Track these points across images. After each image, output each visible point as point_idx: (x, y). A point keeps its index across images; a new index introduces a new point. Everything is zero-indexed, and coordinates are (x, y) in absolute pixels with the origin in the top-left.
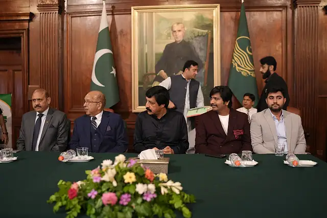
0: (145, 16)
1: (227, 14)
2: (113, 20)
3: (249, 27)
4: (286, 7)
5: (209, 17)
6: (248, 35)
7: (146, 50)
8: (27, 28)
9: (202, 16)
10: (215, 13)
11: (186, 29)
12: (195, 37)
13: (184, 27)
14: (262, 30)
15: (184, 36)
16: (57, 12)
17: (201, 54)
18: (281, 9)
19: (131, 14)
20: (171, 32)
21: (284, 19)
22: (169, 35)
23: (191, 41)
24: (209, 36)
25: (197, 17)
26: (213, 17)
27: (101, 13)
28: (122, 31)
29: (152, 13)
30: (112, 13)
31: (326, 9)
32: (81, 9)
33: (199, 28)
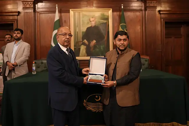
0: (77, 14)
1: (115, 13)
2: (61, 15)
4: (142, 10)
5: (107, 14)
6: (125, 23)
7: (77, 30)
8: (16, 19)
9: (103, 14)
10: (110, 12)
11: (96, 20)
12: (101, 24)
14: (131, 20)
15: (95, 23)
16: (33, 11)
18: (139, 11)
19: (69, 13)
20: (89, 21)
21: (141, 15)
22: (88, 23)
23: (98, 26)
24: (107, 23)
25: (101, 14)
26: (109, 14)
27: (55, 12)
28: (65, 21)
29: (80, 12)
30: (60, 12)
31: (159, 11)
32: (44, 10)
33: (103, 20)
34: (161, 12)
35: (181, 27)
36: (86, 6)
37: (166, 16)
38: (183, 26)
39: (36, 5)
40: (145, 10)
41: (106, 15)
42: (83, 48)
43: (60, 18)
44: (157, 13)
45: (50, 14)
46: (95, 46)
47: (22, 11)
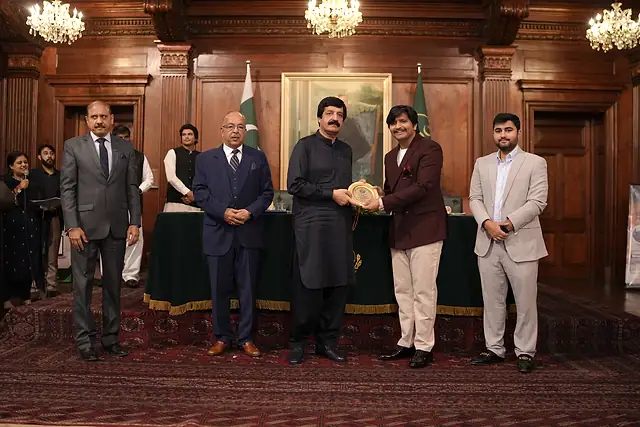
0: (299, 85)
1: (400, 86)
2: (258, 87)
3: (427, 101)
4: (473, 79)
5: (380, 89)
7: (299, 128)
8: (142, 94)
9: (369, 88)
10: (386, 84)
11: (349, 102)
13: (347, 100)
14: (442, 106)
16: (185, 75)
17: (368, 135)
19: (280, 81)
21: (470, 92)
23: (356, 118)
24: (379, 111)
25: (364, 88)
26: (383, 89)
27: (242, 79)
28: (268, 103)
29: (307, 81)
30: (256, 79)
31: (520, 83)
32: (215, 72)
33: (367, 102)
34: (524, 86)
35: (583, 126)
36: (323, 65)
38: (587, 123)
39: (195, 60)
40: (482, 78)
41: (376, 92)
43: (255, 94)
44: (513, 88)
45: (229, 85)
47: (159, 74)
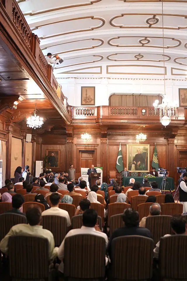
1: (151, 147)
6: (157, 153)
7: (130, 156)
8: (96, 148)
12: (143, 152)
13: (140, 150)
15: (140, 152)
18: (165, 145)
21: (166, 148)
22: (136, 152)
23: (142, 154)
24: (147, 152)
25: (144, 147)
28: (124, 151)
29: (132, 146)
33: (144, 150)
34: (177, 146)
37: (180, 148)
40: (168, 145)
42: (133, 166)
43: (122, 149)
46: (140, 165)
47: (100, 144)
